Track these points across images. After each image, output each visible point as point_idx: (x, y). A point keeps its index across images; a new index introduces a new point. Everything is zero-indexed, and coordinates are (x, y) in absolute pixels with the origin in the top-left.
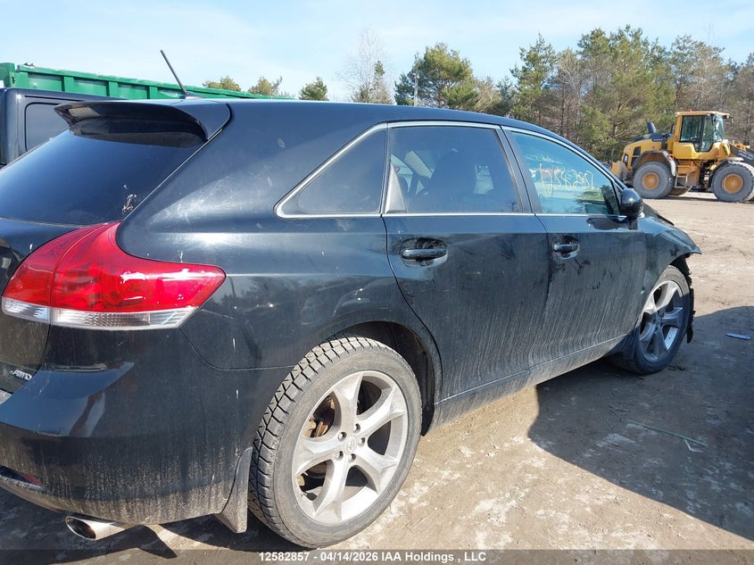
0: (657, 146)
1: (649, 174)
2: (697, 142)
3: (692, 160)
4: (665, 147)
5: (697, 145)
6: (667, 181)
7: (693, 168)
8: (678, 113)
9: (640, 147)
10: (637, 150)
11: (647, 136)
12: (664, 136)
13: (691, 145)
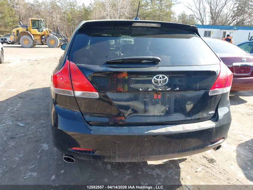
0: (24, 30)
1: (25, 39)
2: (38, 28)
3: (38, 35)
4: (27, 30)
5: (38, 30)
6: (32, 42)
7: (39, 37)
8: (30, 19)
9: (18, 30)
10: (18, 31)
11: (20, 26)
12: (26, 26)
13: (36, 30)
